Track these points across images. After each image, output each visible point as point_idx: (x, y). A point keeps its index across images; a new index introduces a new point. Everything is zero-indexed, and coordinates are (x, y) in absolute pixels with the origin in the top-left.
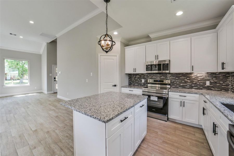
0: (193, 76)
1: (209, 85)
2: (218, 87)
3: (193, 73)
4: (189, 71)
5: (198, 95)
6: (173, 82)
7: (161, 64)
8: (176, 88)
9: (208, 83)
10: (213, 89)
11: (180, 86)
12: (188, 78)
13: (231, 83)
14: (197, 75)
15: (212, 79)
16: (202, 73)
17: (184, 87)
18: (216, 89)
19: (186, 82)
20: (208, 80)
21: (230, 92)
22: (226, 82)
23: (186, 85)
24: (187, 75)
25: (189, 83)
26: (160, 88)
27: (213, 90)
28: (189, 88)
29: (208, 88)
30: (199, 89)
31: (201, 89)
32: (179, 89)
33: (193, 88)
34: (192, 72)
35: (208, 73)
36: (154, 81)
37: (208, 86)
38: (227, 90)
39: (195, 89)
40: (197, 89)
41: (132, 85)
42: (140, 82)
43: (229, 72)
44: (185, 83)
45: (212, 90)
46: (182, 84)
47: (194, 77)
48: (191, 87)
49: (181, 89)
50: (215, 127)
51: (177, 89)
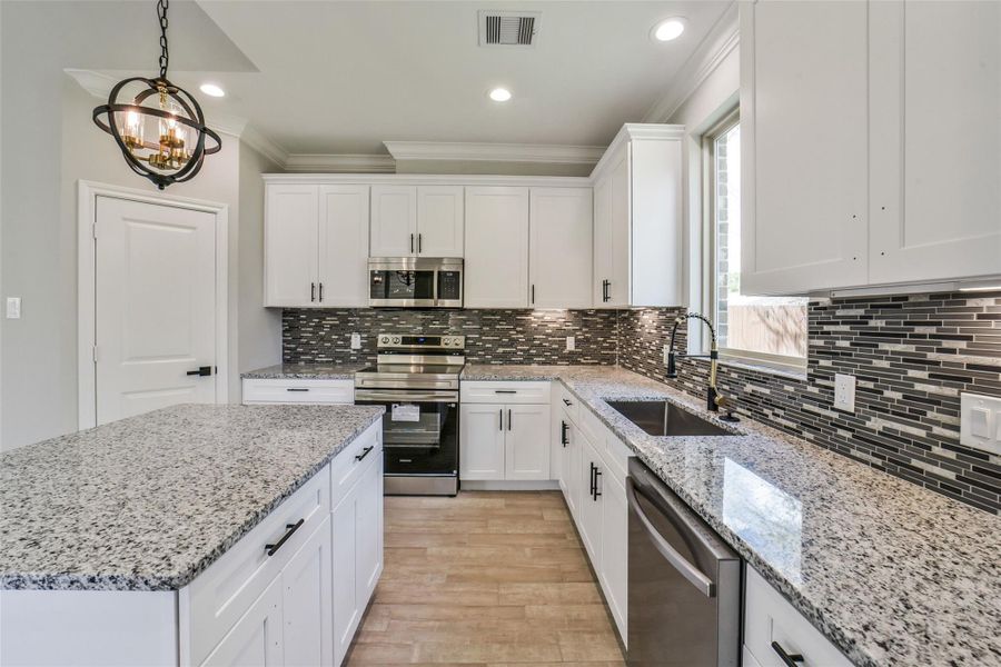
0: (533, 319)
1: (573, 348)
2: (593, 354)
3: (532, 310)
4: (522, 304)
5: (546, 384)
6: (474, 345)
7: (433, 272)
8: (483, 363)
9: (570, 344)
10: (582, 361)
11: (497, 357)
12: (518, 329)
13: (620, 340)
14: (542, 317)
15: (581, 330)
16: (555, 312)
17: (506, 359)
18: (588, 361)
19: (513, 342)
20: (571, 334)
21: (616, 366)
22: (609, 338)
23: (514, 353)
24: (515, 316)
25: (523, 344)
26: (422, 369)
27: (583, 364)
28: (521, 363)
29: (572, 359)
30: (550, 364)
31: (554, 363)
32: (494, 367)
33: (534, 362)
34: (531, 306)
35: (570, 311)
36: (405, 341)
37: (571, 353)
38: (610, 361)
39: (539, 363)
40: (544, 363)
41: (303, 363)
42: (340, 346)
43: (615, 310)
44: (511, 346)
45: (579, 363)
46: (501, 350)
47: (535, 322)
48: (528, 360)
49: (499, 368)
50: (596, 474)
51: (486, 367)
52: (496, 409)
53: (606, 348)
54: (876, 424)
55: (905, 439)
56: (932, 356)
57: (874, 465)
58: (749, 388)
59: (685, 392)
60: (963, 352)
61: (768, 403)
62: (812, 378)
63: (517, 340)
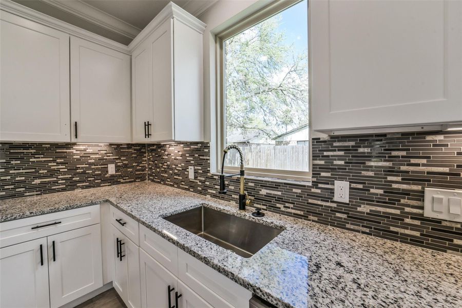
0: (75, 152)
1: (114, 173)
2: (130, 175)
3: (75, 144)
4: (63, 137)
5: (96, 208)
8: (13, 196)
9: (112, 170)
10: (122, 181)
11: (32, 188)
12: (58, 161)
13: (149, 164)
14: (85, 150)
15: (119, 159)
16: (98, 146)
17: (44, 189)
18: (127, 180)
19: (52, 173)
20: (111, 162)
21: (147, 181)
22: (141, 163)
23: (55, 182)
24: (55, 149)
25: (65, 173)
27: (123, 183)
28: (63, 190)
29: (113, 180)
30: (94, 187)
31: (98, 185)
32: (29, 199)
33: (77, 187)
34: (74, 140)
35: (111, 145)
37: (112, 176)
38: (142, 179)
39: (83, 188)
40: (87, 187)
43: (145, 144)
44: (51, 176)
45: (119, 183)
46: (37, 181)
47: (77, 154)
48: (71, 185)
49: (35, 198)
51: (18, 200)
52: (35, 246)
53: (139, 170)
54: (365, 209)
55: (387, 216)
56: (403, 168)
57: (363, 233)
58: (264, 192)
59: (208, 196)
60: (424, 165)
61: (279, 199)
62: (315, 185)
63: (58, 170)
